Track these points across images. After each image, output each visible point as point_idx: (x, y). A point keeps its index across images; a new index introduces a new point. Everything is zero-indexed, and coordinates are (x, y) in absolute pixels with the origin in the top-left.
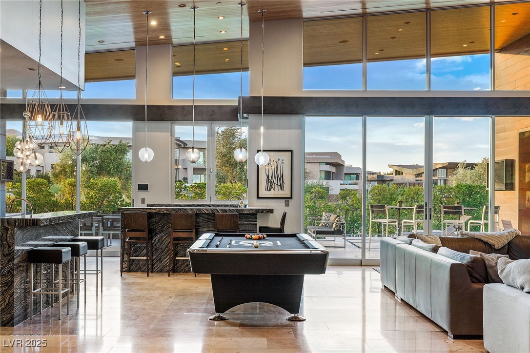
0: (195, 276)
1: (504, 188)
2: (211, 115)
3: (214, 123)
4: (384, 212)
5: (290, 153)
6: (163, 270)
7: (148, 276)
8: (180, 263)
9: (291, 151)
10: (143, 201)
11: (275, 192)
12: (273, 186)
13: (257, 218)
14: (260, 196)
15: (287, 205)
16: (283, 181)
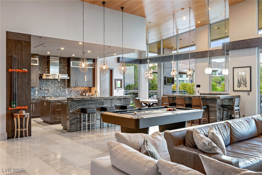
9: (250, 67)
10: (199, 92)
11: (242, 88)
12: (241, 85)
13: (217, 101)
14: (234, 90)
15: (249, 94)
16: (246, 82)
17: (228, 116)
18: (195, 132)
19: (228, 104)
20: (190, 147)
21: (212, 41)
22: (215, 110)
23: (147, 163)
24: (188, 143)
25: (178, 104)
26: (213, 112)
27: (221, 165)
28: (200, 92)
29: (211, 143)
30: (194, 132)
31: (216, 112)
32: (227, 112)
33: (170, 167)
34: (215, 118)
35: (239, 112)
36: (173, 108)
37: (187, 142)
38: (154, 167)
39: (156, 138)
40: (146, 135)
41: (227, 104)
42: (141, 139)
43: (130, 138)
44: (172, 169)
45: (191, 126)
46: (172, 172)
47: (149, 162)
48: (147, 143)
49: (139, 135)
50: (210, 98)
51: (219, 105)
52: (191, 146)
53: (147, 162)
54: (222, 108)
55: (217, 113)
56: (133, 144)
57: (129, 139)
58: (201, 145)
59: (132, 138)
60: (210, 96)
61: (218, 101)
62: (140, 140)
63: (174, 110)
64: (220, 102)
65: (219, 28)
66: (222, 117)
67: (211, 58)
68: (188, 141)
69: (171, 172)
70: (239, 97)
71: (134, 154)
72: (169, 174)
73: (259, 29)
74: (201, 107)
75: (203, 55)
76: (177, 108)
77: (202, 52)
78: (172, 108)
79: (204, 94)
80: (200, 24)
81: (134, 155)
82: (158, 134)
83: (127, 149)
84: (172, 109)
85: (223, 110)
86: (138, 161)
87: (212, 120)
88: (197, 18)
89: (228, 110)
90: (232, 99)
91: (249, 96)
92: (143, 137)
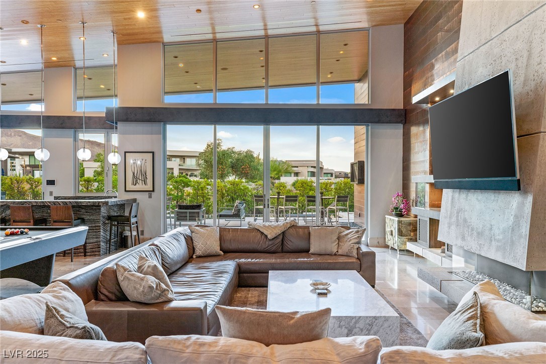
1: (357, 182)
9: (153, 153)
10: (51, 194)
11: (140, 186)
12: (138, 182)
13: (100, 209)
14: (127, 190)
15: (150, 197)
16: (146, 177)
17: (117, 235)
18: (122, 270)
19: (118, 214)
20: (111, 300)
21: (80, 98)
22: (98, 226)
23: (114, 356)
24: (107, 293)
25: (14, 221)
26: (93, 230)
27: (260, 314)
28: (55, 195)
29: (160, 284)
30: (120, 271)
31: (99, 230)
32: (116, 229)
33: (180, 347)
34: (95, 240)
35: (137, 226)
36: (20, 228)
37: (102, 293)
38: (141, 358)
39: (65, 298)
40: (41, 297)
41: (116, 214)
42: (35, 307)
43: (9, 312)
44: (185, 349)
46: (189, 354)
47: (119, 353)
48: (61, 313)
49: (26, 300)
50: (89, 204)
51: (104, 217)
52: (113, 298)
53: (112, 353)
54: (109, 221)
55: (101, 230)
56: (20, 324)
57: (7, 316)
58: (143, 291)
59: (14, 310)
60: (89, 202)
61: (103, 210)
62: (33, 310)
63: (22, 233)
64: (105, 211)
65: (90, 79)
66: (108, 237)
67: (78, 131)
68: (107, 290)
69: (185, 355)
70: (135, 200)
71: (64, 347)
72: (182, 361)
73: (166, 93)
74: (70, 222)
75: (62, 124)
76: (30, 229)
77: (60, 116)
78: (15, 228)
79: (65, 198)
80: (56, 63)
81: (66, 349)
82: (60, 288)
83: (31, 340)
84: (18, 232)
85: (112, 225)
86: (86, 358)
87: (90, 244)
88: (47, 48)
89: (118, 223)
90: (122, 206)
91: (150, 199)
92: (35, 302)
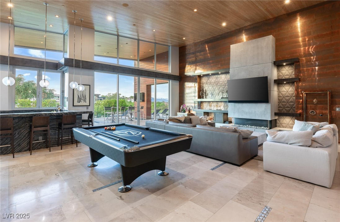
0: (50, 151)
1: (142, 101)
2: (41, 66)
3: (41, 70)
4: (111, 110)
5: (89, 86)
6: (21, 150)
7: (14, 158)
8: (34, 145)
9: (90, 85)
12: (81, 101)
14: (74, 105)
15: (87, 109)
16: (86, 98)
45: (61, 149)
